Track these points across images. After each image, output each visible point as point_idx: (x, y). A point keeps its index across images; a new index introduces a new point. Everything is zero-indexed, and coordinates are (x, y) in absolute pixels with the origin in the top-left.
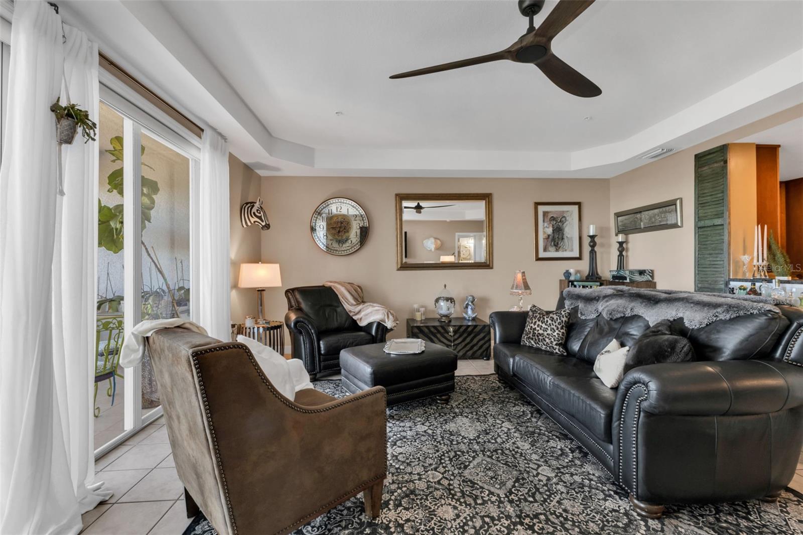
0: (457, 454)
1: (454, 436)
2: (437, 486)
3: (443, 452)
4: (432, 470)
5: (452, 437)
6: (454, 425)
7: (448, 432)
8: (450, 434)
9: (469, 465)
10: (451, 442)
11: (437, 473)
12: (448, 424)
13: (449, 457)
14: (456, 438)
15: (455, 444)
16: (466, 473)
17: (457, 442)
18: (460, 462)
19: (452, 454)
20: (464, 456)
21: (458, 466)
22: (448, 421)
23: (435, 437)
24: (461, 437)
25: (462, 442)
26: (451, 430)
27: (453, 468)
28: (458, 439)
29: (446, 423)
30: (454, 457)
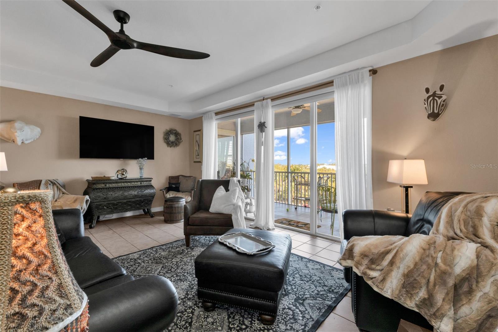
0: (170, 271)
1: (178, 280)
2: (172, 258)
3: (178, 269)
4: (179, 261)
5: (179, 278)
6: (182, 287)
7: (183, 280)
8: (181, 279)
9: (161, 268)
10: (177, 276)
11: (175, 261)
12: (188, 286)
13: (174, 268)
14: (175, 279)
15: (174, 275)
16: (161, 266)
17: (173, 277)
18: (166, 268)
19: (173, 270)
20: (166, 272)
21: (166, 266)
22: (190, 288)
23: (189, 274)
24: (172, 280)
25: (170, 278)
26: (182, 282)
27: (169, 265)
28: (174, 278)
29: (190, 286)
30: (171, 269)
